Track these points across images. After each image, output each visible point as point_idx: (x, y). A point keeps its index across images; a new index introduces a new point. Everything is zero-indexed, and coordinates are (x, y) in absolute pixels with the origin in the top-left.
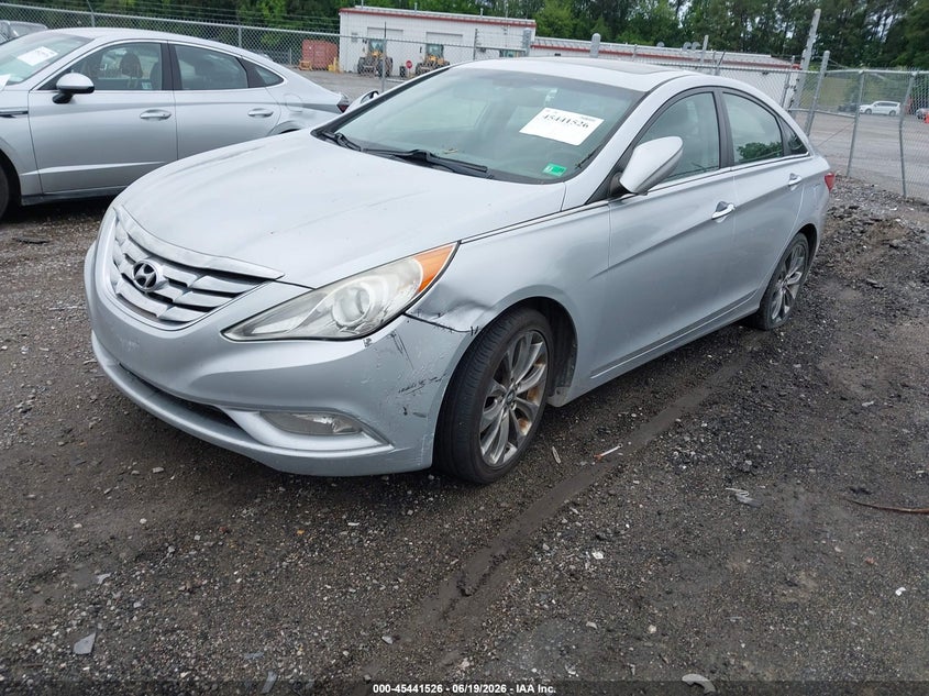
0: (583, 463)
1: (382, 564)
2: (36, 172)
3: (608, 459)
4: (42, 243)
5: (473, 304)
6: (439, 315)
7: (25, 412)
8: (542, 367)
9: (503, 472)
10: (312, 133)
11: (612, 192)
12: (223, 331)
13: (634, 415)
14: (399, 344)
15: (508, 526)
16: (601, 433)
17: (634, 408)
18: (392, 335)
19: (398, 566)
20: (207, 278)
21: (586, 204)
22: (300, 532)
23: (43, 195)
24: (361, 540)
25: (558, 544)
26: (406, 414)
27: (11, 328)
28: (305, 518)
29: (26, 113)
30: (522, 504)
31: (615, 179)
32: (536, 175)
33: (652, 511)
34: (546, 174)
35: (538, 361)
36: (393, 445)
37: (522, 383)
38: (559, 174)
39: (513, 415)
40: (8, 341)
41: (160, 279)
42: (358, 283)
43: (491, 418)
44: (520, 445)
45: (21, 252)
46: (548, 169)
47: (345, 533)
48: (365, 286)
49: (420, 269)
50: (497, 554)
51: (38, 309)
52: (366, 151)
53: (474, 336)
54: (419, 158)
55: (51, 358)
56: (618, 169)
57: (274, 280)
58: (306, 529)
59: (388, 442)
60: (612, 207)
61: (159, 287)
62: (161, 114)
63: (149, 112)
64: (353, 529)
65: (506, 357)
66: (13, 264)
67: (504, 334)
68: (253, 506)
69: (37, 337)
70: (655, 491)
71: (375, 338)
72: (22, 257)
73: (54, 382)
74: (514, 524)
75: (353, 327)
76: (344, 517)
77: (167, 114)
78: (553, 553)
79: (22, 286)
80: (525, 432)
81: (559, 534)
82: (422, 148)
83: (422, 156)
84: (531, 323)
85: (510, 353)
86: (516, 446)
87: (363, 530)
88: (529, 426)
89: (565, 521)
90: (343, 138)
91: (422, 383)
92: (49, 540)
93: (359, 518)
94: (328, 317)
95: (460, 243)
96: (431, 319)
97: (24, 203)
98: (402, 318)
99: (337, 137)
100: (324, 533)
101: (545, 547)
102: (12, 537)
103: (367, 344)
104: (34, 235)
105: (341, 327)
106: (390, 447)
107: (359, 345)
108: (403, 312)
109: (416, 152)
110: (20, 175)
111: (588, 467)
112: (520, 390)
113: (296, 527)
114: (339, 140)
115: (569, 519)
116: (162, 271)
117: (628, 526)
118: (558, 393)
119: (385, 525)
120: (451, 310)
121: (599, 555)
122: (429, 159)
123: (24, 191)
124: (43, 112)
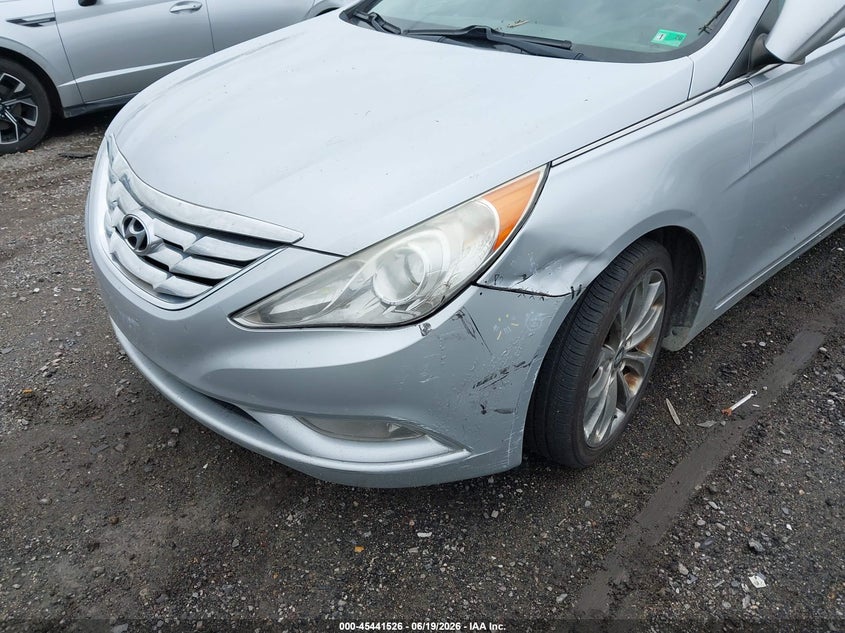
0: (709, 424)
1: (465, 602)
2: (73, 82)
3: (740, 414)
4: (86, 157)
5: (572, 254)
6: (525, 277)
7: (49, 376)
8: (659, 310)
9: (609, 448)
10: (341, 16)
11: (753, 62)
12: (232, 316)
13: (763, 344)
14: (471, 327)
15: (625, 531)
16: (725, 373)
17: (761, 334)
18: (460, 315)
19: (487, 605)
20: (207, 239)
21: (720, 85)
22: (359, 550)
23: (85, 105)
24: (436, 562)
25: (699, 563)
26: (484, 412)
27: (46, 264)
28: (364, 526)
29: (53, 19)
30: (639, 495)
31: (758, 42)
32: (641, 48)
33: (818, 500)
34: (658, 45)
35: (654, 304)
36: (468, 450)
37: (634, 336)
38: (676, 44)
39: (621, 375)
40: (41, 281)
41: (152, 239)
42: (406, 245)
43: (597, 395)
44: (628, 409)
45: (65, 170)
46: (658, 38)
47: (414, 550)
48: (414, 247)
49: (493, 211)
50: (617, 582)
51: (75, 238)
52: (409, 33)
53: (576, 298)
54: (477, 37)
55: (83, 300)
56: (762, 29)
57: (289, 245)
58: (365, 543)
59: (460, 447)
60: (755, 84)
61: (153, 250)
62: (191, 6)
63: (179, 4)
64: (425, 543)
65: (618, 316)
66: (56, 184)
67: (617, 287)
68: (300, 508)
69: (71, 274)
70: (814, 465)
71: (435, 322)
72: (66, 175)
73: (84, 333)
74: (634, 529)
75: (404, 306)
76: (412, 523)
77: (197, 6)
78: (694, 579)
79: (62, 210)
80: (634, 390)
81: (697, 545)
82: (480, 22)
83: (481, 34)
84: (652, 262)
85: (622, 310)
86: (624, 410)
87: (437, 545)
88: (639, 382)
89: (701, 522)
90: (379, 18)
91: (504, 372)
92: (60, 568)
93: (431, 526)
94: (369, 295)
95: (550, 165)
96: (515, 285)
97: (67, 115)
98: (472, 289)
99: (371, 17)
100: (388, 550)
101: (683, 569)
102: (18, 565)
103: (425, 332)
104: (81, 148)
105: (388, 306)
106: (464, 453)
107: (413, 335)
108: (473, 282)
109: (471, 29)
110: (58, 86)
111: (717, 429)
112: (630, 346)
113: (354, 542)
114: (374, 22)
115: (705, 518)
116: (153, 229)
117: (789, 526)
118: (674, 334)
119: (465, 535)
120: (541, 267)
121: (758, 581)
122: (490, 36)
123: (65, 104)
124: (71, 17)
